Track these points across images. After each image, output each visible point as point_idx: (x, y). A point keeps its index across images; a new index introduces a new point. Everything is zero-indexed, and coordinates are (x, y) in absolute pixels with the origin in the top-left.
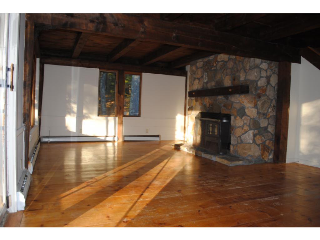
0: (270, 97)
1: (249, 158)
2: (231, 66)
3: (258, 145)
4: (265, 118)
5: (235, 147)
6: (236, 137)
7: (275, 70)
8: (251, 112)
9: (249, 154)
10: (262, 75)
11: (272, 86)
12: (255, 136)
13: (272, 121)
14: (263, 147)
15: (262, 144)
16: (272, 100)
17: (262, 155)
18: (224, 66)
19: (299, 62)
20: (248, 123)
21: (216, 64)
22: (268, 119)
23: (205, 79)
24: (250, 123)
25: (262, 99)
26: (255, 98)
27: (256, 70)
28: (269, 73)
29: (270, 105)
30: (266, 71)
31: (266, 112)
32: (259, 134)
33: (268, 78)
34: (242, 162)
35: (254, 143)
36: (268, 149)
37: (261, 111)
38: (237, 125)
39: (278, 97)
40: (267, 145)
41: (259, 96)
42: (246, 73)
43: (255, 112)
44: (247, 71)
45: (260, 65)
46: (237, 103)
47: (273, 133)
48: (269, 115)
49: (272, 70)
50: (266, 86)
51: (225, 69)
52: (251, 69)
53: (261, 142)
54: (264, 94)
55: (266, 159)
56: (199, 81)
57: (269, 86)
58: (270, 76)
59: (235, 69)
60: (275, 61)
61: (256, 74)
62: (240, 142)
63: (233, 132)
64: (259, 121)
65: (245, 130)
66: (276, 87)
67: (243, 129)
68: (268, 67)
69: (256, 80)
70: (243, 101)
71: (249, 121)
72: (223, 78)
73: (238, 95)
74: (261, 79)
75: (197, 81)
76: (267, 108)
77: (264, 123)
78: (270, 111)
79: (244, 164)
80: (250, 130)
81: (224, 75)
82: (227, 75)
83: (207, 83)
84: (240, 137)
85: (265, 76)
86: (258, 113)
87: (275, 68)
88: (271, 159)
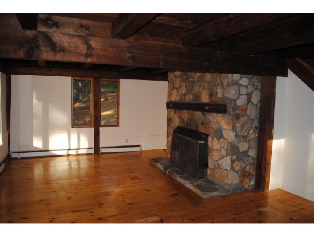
0: (251, 117)
1: (226, 187)
2: (208, 79)
3: (237, 172)
4: (246, 141)
5: (212, 171)
6: (213, 160)
7: (257, 86)
8: (229, 135)
9: (226, 182)
10: (242, 93)
11: (254, 104)
12: (233, 162)
13: (254, 144)
14: (243, 173)
15: (241, 170)
16: (253, 120)
17: (242, 182)
18: (201, 78)
19: (286, 75)
20: (225, 148)
21: (194, 75)
22: (249, 142)
23: (183, 90)
24: (227, 148)
25: (242, 120)
26: (233, 120)
27: (234, 87)
28: (250, 89)
29: (252, 126)
30: (247, 87)
31: (246, 134)
32: (238, 159)
33: (249, 96)
34: (218, 192)
35: (231, 170)
36: (249, 175)
37: (240, 134)
38: (215, 148)
39: (260, 116)
40: (248, 170)
41: (238, 117)
42: (224, 89)
43: (232, 135)
44: (225, 87)
45: (239, 81)
46: (215, 122)
47: (255, 157)
48: (249, 137)
49: (253, 86)
50: (246, 105)
51: (202, 82)
52: (229, 85)
53: (240, 169)
54: (244, 114)
55: (246, 187)
56: (177, 92)
57: (250, 105)
58: (252, 93)
59: (213, 83)
60: (258, 75)
61: (234, 92)
62: (217, 167)
63: (210, 154)
64: (238, 146)
65: (222, 155)
66: (258, 105)
67: (220, 152)
68: (249, 83)
69: (235, 99)
70: (220, 121)
71: (226, 145)
72: (201, 92)
73: (215, 114)
74: (241, 97)
75: (175, 91)
76: (248, 130)
77: (243, 147)
78: (251, 132)
79: (220, 194)
80: (227, 155)
81: (201, 88)
82: (204, 89)
83: (185, 95)
84: (217, 161)
85: (246, 93)
86: (237, 136)
87: (258, 83)
88: (252, 185)
